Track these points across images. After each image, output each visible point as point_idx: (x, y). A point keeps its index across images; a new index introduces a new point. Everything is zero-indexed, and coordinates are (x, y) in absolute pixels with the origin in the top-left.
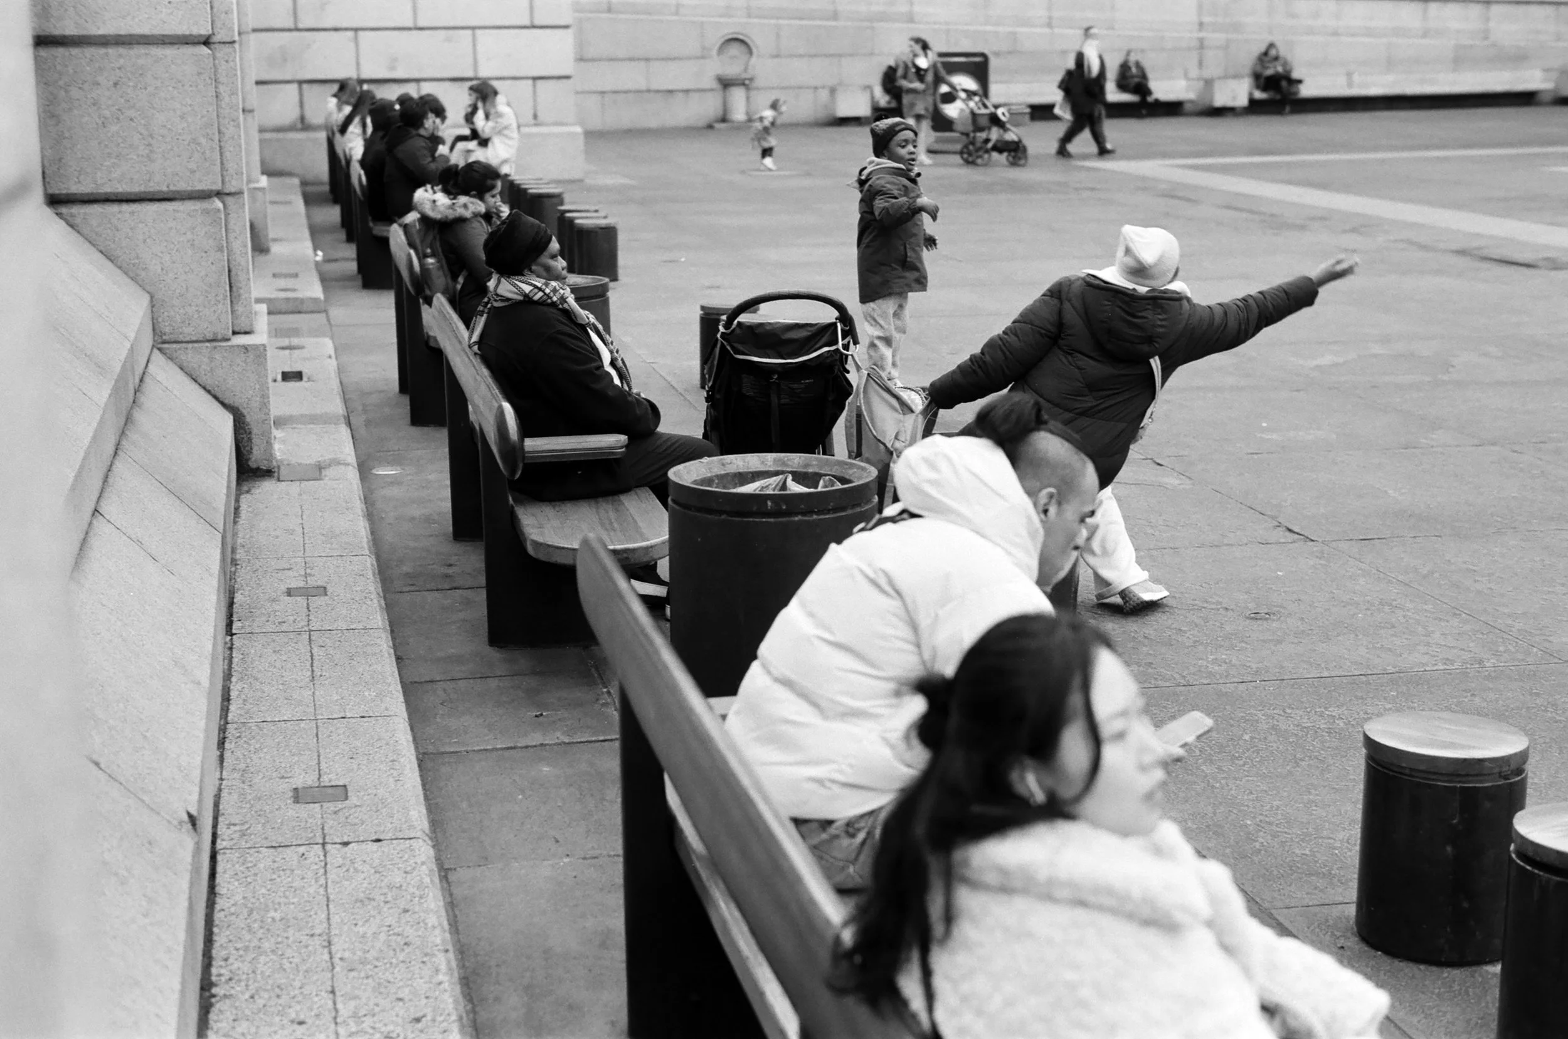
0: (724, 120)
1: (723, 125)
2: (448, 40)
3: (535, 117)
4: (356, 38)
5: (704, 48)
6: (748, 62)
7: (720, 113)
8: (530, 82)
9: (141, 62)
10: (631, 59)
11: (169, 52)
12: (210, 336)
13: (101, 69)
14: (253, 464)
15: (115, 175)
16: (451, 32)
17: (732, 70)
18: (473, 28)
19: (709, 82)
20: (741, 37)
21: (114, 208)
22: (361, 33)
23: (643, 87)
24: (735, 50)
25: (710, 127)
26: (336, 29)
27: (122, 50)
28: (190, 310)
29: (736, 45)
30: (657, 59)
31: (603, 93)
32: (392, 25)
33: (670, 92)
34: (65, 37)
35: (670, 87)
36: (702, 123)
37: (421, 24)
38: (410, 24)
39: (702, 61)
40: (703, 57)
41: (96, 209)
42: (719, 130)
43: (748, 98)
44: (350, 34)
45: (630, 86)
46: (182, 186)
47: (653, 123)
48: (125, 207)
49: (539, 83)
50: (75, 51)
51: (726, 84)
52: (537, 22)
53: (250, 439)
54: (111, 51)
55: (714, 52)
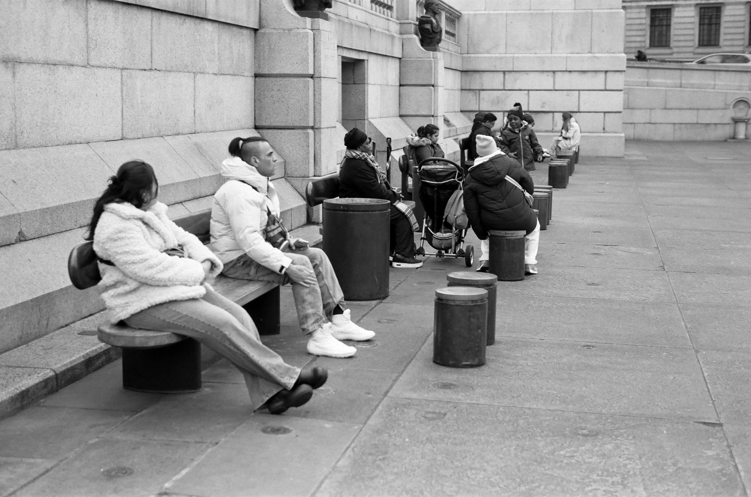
0: (734, 138)
1: (732, 140)
2: (567, 95)
3: (604, 129)
4: (528, 93)
5: (726, 104)
6: (748, 112)
7: (732, 135)
8: (603, 114)
9: (287, 83)
10: (690, 109)
11: (295, 80)
12: (303, 175)
13: (275, 85)
14: (313, 220)
15: (277, 120)
16: (569, 92)
17: (740, 115)
18: (579, 90)
19: (727, 120)
20: (745, 100)
21: (275, 131)
22: (530, 92)
23: (695, 122)
24: (742, 106)
25: (726, 141)
26: (520, 90)
27: (281, 79)
28: (297, 166)
29: (742, 103)
30: (702, 109)
31: (674, 124)
32: (544, 89)
33: (708, 124)
34: (264, 74)
35: (707, 122)
36: (723, 139)
37: (557, 88)
38: (552, 88)
39: (724, 111)
40: (725, 109)
41: (270, 131)
42: (730, 142)
43: (746, 129)
44: (527, 92)
45: (688, 121)
46: (297, 124)
47: (699, 138)
48: (279, 131)
49: (607, 114)
50: (267, 79)
51: (736, 121)
52: (608, 88)
53: (313, 212)
54: (278, 79)
55: (732, 107)
